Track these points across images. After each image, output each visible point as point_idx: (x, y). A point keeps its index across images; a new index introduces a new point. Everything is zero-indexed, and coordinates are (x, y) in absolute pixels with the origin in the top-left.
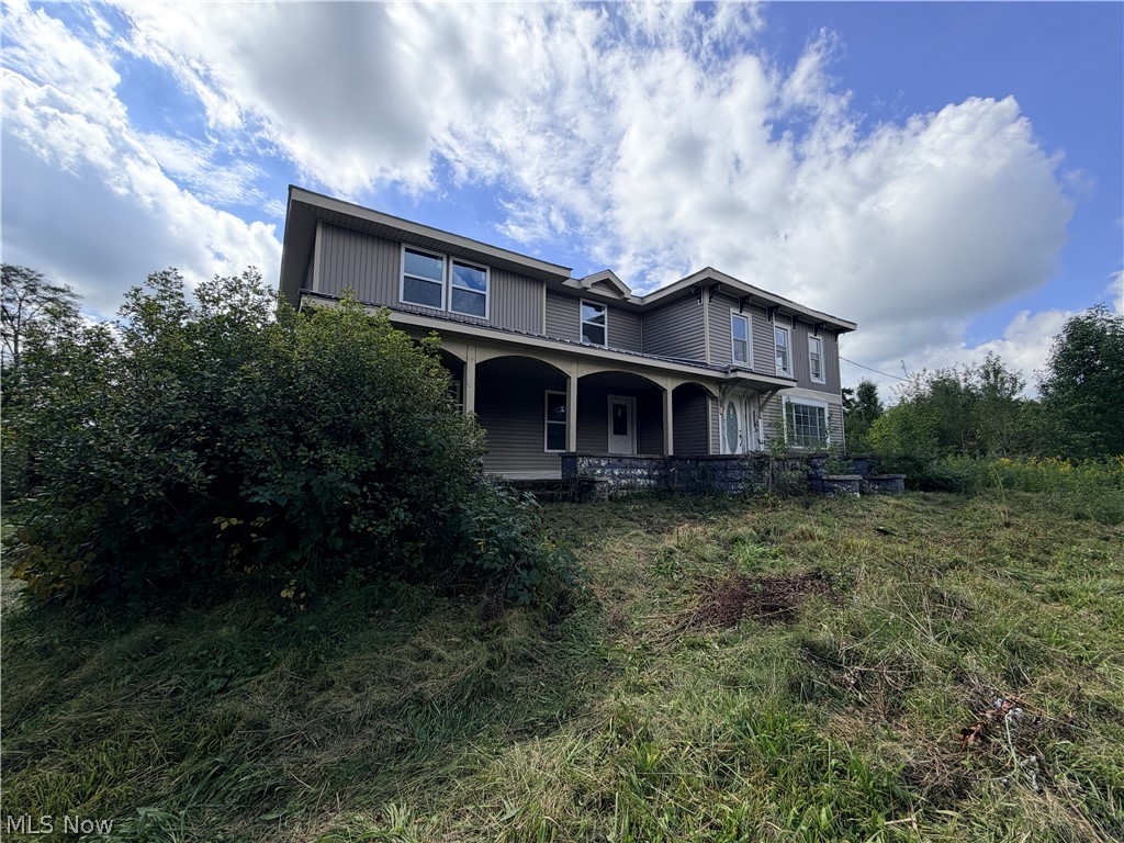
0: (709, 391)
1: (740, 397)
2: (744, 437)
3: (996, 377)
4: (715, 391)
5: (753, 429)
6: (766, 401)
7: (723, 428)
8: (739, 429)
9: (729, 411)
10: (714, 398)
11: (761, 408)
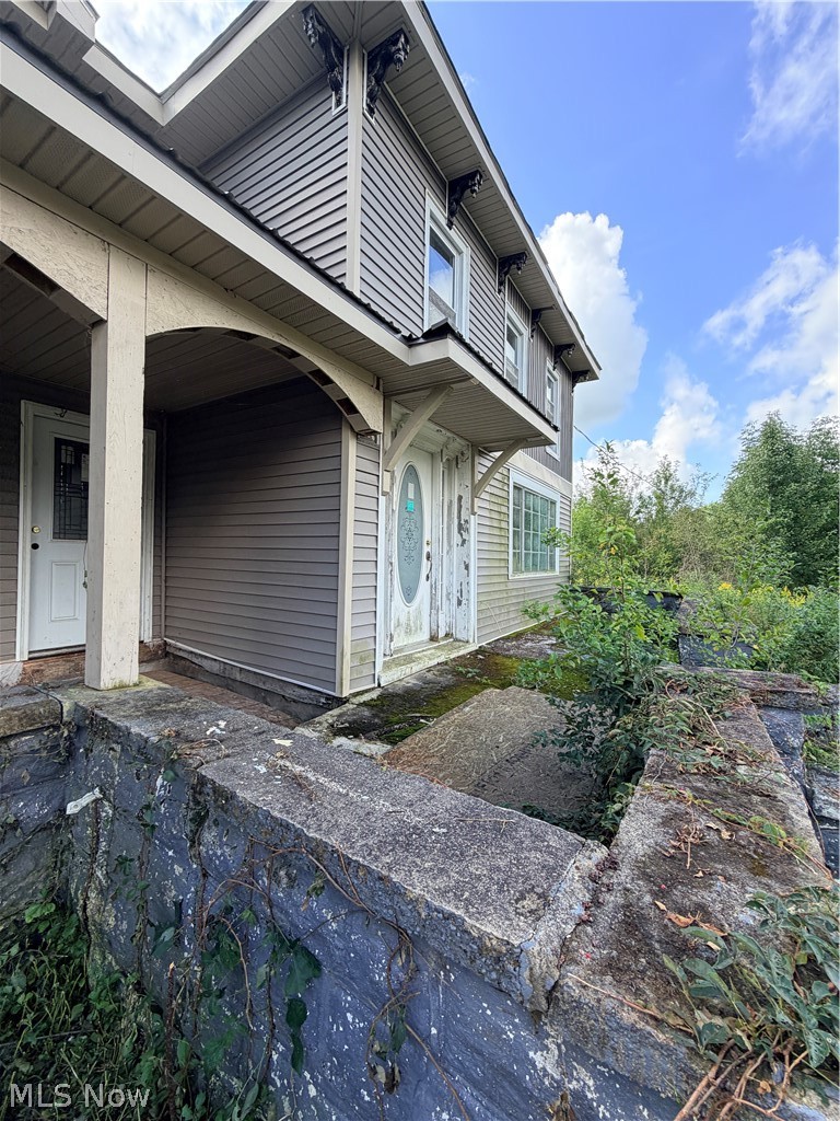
0: (352, 409)
1: (432, 455)
2: (435, 560)
3: (666, 483)
4: (369, 409)
5: (456, 539)
6: (491, 470)
7: (389, 535)
8: (427, 537)
9: (404, 489)
10: (365, 435)
11: (476, 490)
